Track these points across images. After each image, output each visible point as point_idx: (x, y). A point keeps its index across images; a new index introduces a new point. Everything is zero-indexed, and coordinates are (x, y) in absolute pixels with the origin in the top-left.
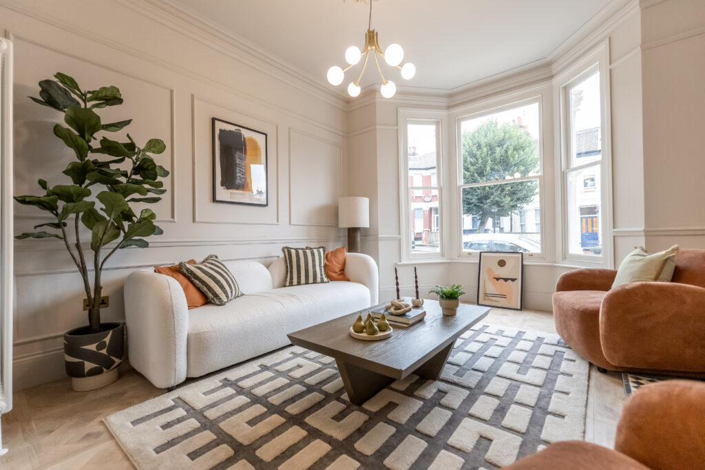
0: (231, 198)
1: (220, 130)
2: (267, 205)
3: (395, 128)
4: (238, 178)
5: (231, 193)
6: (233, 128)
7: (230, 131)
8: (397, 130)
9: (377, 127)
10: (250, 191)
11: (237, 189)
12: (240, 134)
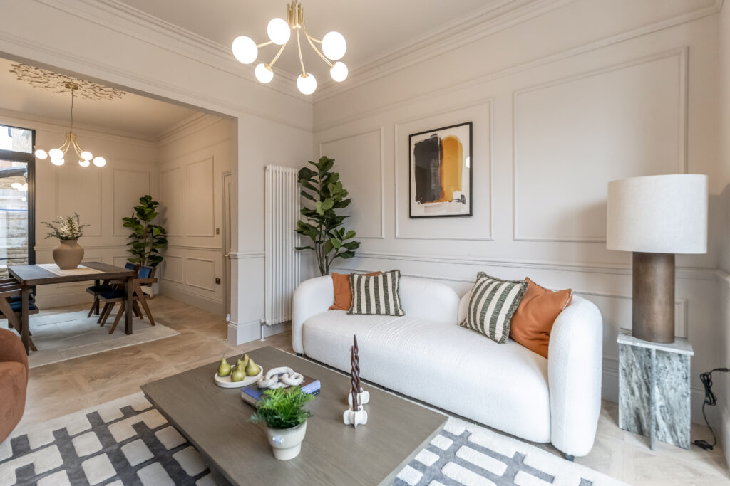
0: (425, 212)
1: (416, 144)
2: (470, 215)
4: (433, 189)
5: (426, 207)
6: (428, 136)
7: (426, 140)
10: (446, 201)
11: (432, 201)
12: (435, 139)
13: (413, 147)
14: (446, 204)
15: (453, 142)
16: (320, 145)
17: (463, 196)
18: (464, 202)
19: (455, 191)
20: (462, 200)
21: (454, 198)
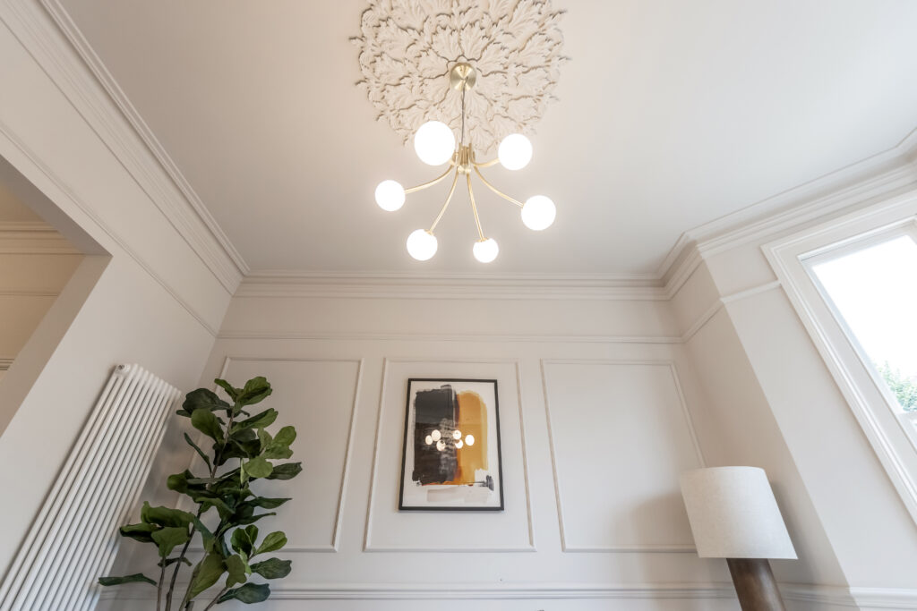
0: (429, 500)
1: (418, 393)
2: (501, 508)
3: (776, 284)
4: (443, 462)
5: (429, 491)
6: (438, 386)
7: (434, 390)
8: (781, 287)
9: (723, 300)
10: (464, 483)
11: (442, 483)
12: (450, 391)
13: (413, 397)
14: (463, 489)
15: (474, 401)
16: (228, 360)
17: (489, 478)
18: (491, 487)
19: (478, 469)
20: (488, 483)
21: (477, 479)
